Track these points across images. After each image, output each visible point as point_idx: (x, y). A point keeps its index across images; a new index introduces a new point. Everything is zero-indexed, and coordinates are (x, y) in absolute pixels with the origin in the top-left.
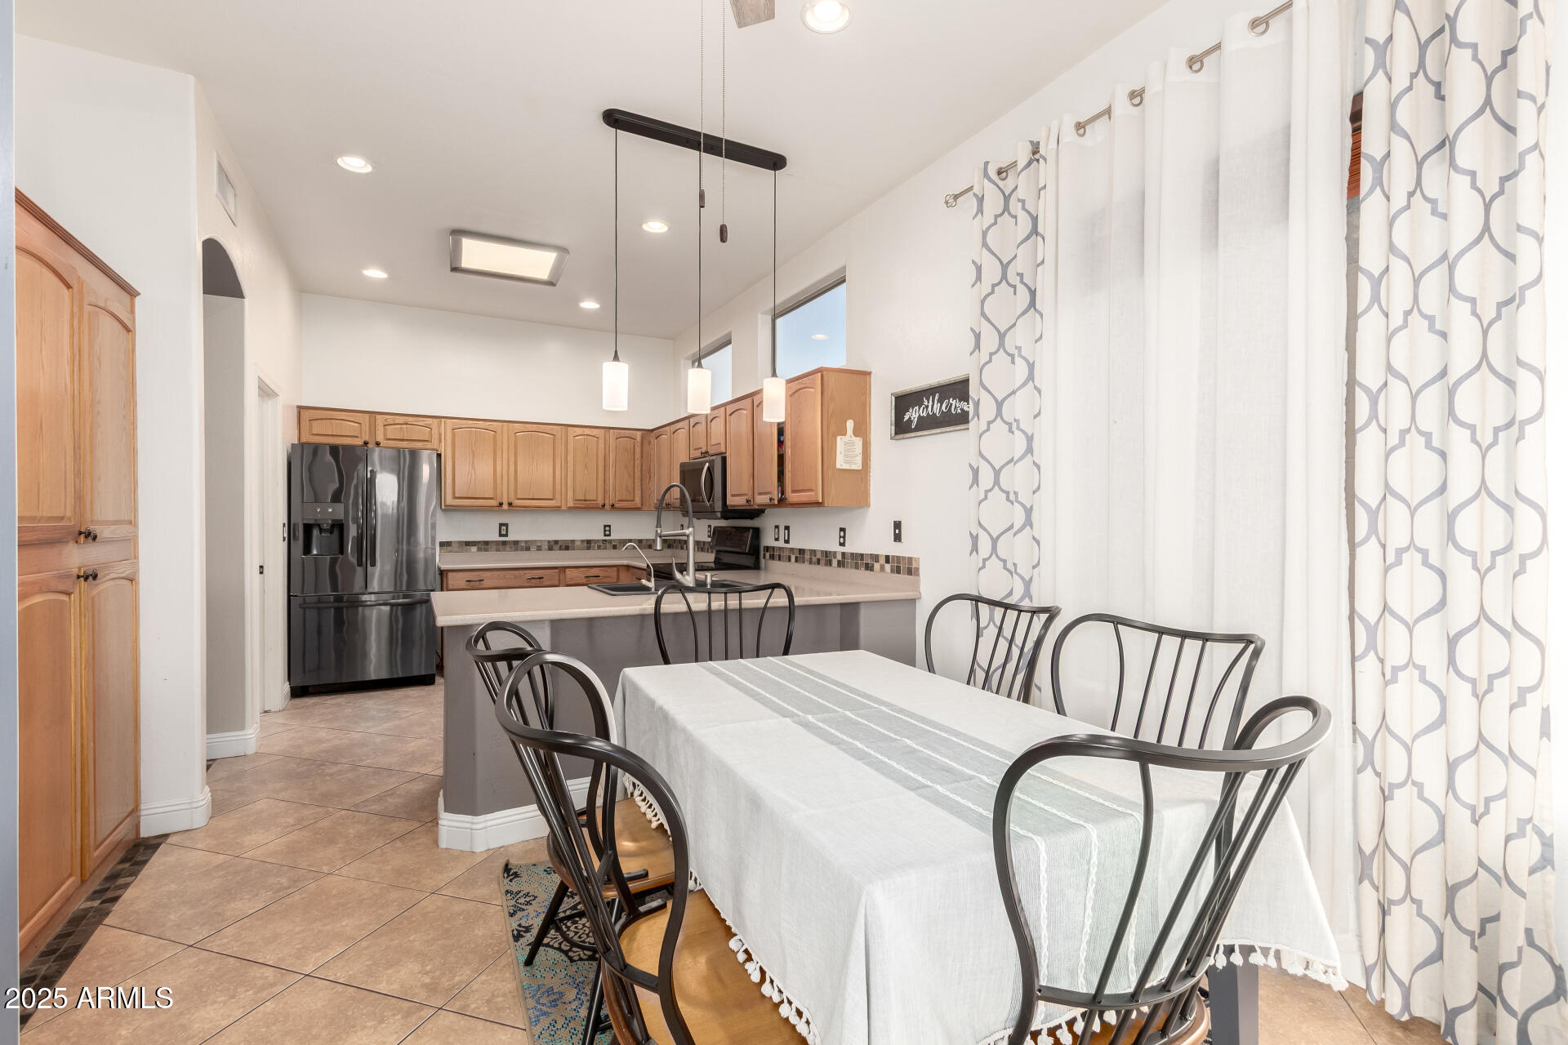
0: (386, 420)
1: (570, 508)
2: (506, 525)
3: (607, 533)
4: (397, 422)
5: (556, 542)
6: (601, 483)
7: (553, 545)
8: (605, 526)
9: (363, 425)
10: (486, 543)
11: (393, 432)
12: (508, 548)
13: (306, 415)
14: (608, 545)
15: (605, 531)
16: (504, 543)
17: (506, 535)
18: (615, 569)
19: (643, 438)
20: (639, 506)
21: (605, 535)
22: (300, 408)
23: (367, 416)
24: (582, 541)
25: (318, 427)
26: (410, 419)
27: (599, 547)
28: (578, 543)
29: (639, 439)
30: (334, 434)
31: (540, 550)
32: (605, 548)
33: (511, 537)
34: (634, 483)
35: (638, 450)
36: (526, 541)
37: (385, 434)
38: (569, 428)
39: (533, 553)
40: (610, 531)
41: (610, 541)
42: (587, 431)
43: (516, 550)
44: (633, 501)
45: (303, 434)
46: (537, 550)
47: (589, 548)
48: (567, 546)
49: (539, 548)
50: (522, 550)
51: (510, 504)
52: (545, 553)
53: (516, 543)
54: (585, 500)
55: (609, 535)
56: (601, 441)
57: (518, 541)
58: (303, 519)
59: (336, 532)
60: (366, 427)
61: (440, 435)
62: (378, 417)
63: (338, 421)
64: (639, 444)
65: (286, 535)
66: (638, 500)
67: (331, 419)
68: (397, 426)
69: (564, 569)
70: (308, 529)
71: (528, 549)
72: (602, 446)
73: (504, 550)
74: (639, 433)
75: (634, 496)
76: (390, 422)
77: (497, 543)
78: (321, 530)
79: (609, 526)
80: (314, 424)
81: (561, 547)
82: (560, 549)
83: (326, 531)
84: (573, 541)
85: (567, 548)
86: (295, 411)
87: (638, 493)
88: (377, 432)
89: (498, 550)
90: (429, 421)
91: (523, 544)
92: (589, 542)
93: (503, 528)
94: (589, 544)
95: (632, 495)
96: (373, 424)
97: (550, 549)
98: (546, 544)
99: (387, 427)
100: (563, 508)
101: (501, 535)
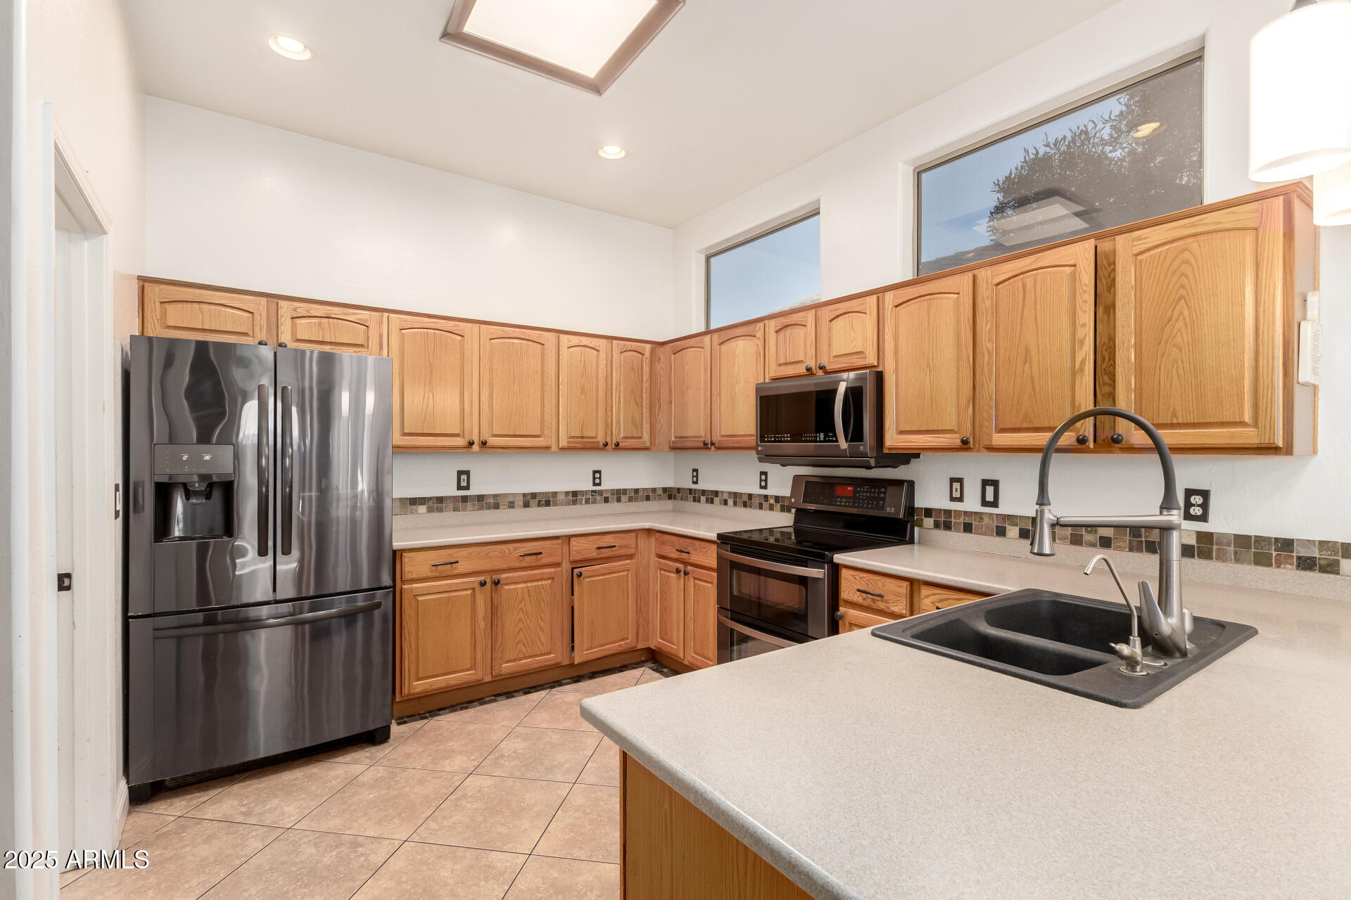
0: (295, 310)
1: (563, 449)
2: (467, 473)
3: (597, 481)
4: (313, 313)
5: (534, 495)
6: (601, 413)
7: (531, 500)
8: (595, 472)
9: (257, 317)
10: (440, 500)
11: (306, 329)
12: (469, 504)
13: (154, 292)
14: (598, 498)
15: (594, 478)
16: (465, 499)
17: (467, 488)
18: (634, 534)
19: (652, 352)
20: (648, 445)
21: (595, 484)
22: (144, 281)
23: (264, 300)
24: (567, 493)
25: (176, 316)
26: (336, 311)
27: (587, 501)
28: (561, 497)
29: (647, 354)
30: (206, 328)
31: (513, 507)
32: (595, 502)
33: (474, 491)
34: (642, 414)
35: (646, 369)
36: (494, 495)
37: (294, 332)
38: (561, 335)
39: (504, 513)
40: (600, 478)
41: (601, 493)
42: (585, 341)
43: (481, 508)
44: (640, 438)
45: (149, 325)
46: (509, 507)
47: (574, 503)
48: (546, 500)
49: (511, 505)
50: (488, 508)
51: (484, 444)
52: (520, 512)
53: (480, 498)
54: (582, 437)
55: (599, 484)
56: (602, 355)
57: (483, 496)
58: (152, 473)
59: (217, 495)
60: (262, 320)
61: (381, 336)
62: (282, 303)
63: (212, 307)
64: (648, 360)
65: (120, 507)
66: (646, 436)
67: (198, 302)
68: (313, 320)
69: (569, 538)
70: (164, 493)
71: (497, 506)
72: (603, 362)
73: (465, 509)
74: (648, 347)
75: (642, 433)
76: (302, 312)
77: (454, 498)
78: (188, 494)
79: (599, 472)
80: (170, 309)
81: (539, 502)
82: (539, 505)
83: (197, 494)
84: (555, 494)
85: (548, 504)
86: (135, 286)
87: (646, 427)
88: (282, 328)
89: (456, 509)
90: (365, 315)
91: (491, 501)
92: (575, 494)
93: (463, 476)
94: (574, 497)
95: (640, 432)
96: (273, 314)
97: (526, 505)
98: (522, 498)
99: (298, 321)
100: (554, 448)
101: (459, 488)
